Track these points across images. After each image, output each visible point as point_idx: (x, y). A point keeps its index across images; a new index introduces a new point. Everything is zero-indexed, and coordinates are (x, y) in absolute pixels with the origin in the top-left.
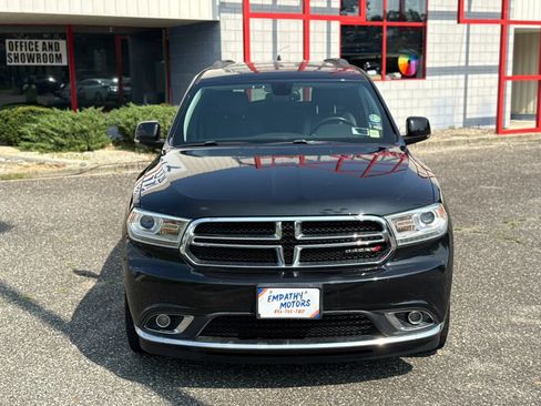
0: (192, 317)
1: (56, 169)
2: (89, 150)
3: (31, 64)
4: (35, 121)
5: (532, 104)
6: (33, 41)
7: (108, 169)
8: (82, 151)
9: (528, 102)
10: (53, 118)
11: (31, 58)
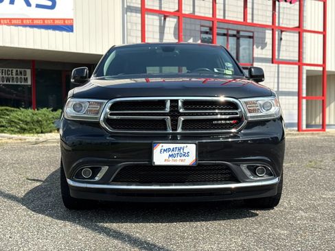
0: (108, 167)
1: (19, 141)
2: (42, 132)
3: (8, 83)
4: (8, 115)
5: (318, 118)
6: (10, 69)
7: (54, 142)
8: (38, 133)
9: (316, 117)
10: (20, 113)
11: (8, 80)
